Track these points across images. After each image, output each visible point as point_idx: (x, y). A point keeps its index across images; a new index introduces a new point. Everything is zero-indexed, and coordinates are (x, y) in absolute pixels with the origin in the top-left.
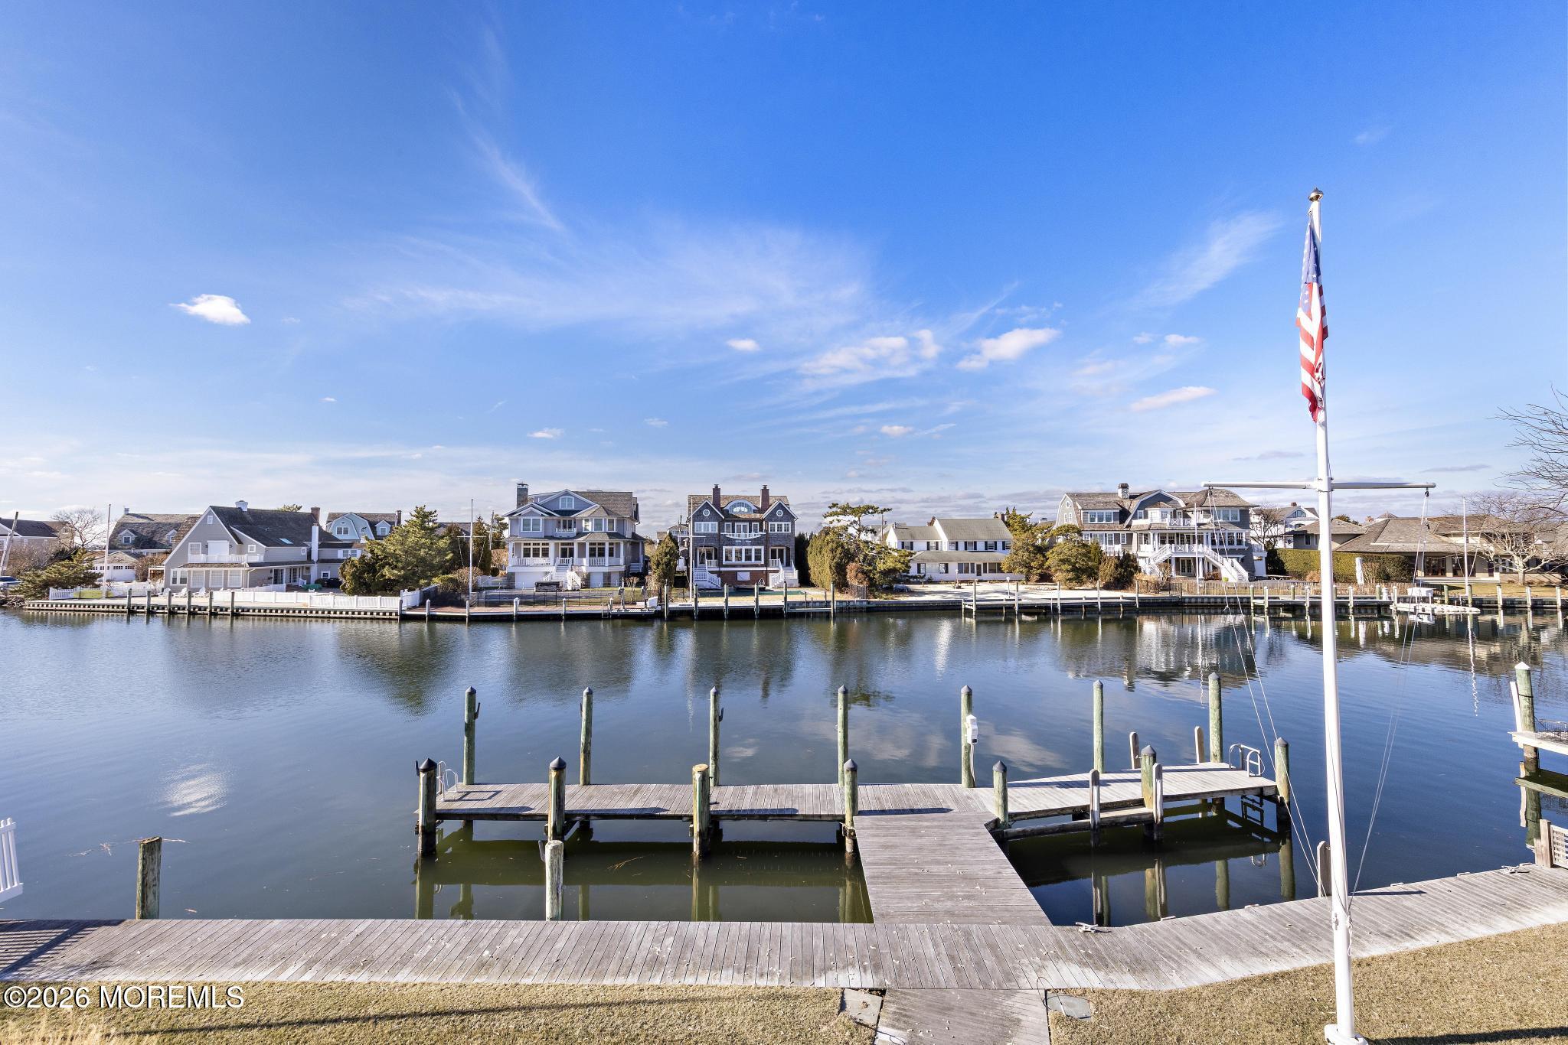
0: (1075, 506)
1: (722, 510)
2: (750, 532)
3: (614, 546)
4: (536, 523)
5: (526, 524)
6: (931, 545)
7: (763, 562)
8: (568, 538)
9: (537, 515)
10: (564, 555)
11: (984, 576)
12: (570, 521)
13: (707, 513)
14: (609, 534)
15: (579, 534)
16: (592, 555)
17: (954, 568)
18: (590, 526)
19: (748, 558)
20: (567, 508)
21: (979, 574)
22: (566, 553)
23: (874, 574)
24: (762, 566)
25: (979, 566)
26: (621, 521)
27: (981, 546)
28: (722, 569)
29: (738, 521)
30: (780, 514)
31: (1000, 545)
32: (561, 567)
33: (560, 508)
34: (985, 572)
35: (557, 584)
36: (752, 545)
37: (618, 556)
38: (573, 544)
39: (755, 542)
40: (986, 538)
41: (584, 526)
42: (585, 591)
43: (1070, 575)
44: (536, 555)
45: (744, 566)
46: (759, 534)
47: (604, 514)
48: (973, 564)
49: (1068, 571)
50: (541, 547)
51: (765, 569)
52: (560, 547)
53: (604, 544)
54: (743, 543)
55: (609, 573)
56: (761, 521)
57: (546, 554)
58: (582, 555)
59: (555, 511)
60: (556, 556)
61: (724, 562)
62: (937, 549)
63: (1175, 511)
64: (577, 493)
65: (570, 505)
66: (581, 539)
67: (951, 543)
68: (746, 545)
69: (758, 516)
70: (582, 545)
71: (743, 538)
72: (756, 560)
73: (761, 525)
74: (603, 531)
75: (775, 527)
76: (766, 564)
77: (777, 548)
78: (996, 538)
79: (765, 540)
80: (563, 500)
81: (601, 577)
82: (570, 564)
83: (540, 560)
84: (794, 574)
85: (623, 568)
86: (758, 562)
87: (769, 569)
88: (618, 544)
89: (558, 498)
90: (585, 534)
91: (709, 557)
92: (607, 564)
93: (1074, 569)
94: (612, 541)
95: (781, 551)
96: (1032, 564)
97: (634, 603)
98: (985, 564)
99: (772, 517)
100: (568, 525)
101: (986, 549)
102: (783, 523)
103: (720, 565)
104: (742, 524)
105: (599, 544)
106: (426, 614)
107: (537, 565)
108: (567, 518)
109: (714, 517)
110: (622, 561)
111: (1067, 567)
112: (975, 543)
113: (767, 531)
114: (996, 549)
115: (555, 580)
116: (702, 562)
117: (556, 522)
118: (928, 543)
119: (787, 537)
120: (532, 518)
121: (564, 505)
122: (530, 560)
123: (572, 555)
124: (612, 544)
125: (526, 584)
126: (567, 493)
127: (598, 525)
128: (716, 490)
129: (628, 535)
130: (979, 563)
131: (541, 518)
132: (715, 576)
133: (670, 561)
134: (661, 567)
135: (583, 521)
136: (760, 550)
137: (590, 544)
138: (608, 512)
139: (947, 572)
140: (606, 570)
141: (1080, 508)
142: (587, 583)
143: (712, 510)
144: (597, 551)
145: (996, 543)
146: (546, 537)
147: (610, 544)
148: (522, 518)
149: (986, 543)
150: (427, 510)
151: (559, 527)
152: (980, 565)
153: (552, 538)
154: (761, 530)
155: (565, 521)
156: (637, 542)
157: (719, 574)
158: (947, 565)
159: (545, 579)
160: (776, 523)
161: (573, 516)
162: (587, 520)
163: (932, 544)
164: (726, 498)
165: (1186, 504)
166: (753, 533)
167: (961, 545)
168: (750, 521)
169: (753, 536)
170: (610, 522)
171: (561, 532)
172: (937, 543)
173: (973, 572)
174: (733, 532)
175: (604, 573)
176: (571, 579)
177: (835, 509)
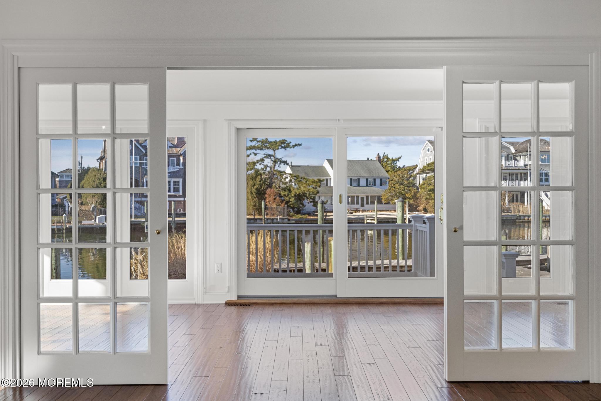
2: (168, 165)
7: (181, 193)
11: (366, 207)
21: (362, 205)
23: (290, 198)
24: (180, 196)
25: (362, 199)
27: (363, 182)
31: (378, 182)
34: (367, 203)
36: (171, 177)
39: (174, 174)
40: (367, 175)
46: (177, 168)
48: (357, 197)
51: (182, 199)
62: (327, 185)
63: (508, 155)
72: (174, 191)
73: (178, 160)
76: (184, 195)
78: (375, 176)
86: (176, 193)
96: (407, 195)
98: (367, 197)
101: (367, 184)
112: (359, 179)
113: (184, 165)
114: (375, 185)
130: (362, 196)
136: (179, 182)
145: (375, 180)
149: (367, 179)
152: (364, 198)
154: (178, 164)
163: (323, 180)
165: (516, 151)
166: (171, 167)
167: (348, 182)
172: (327, 180)
173: (357, 203)
177: (254, 144)
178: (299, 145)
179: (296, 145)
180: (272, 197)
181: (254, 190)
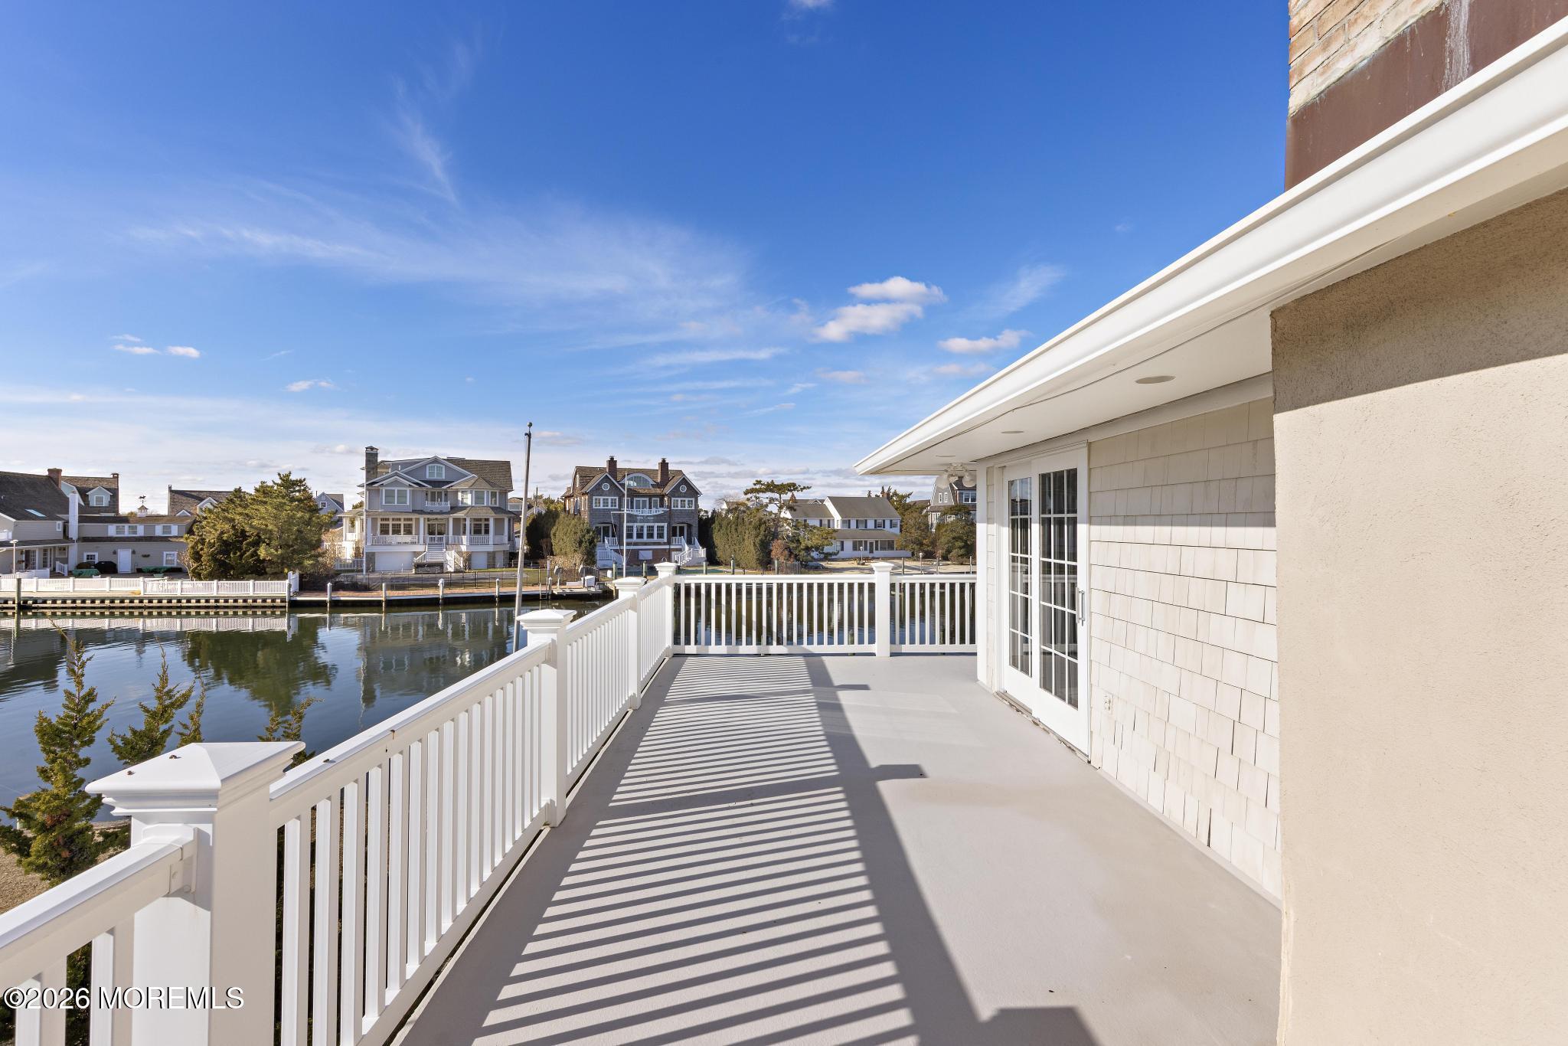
1: (621, 484)
2: (650, 507)
3: (498, 523)
4: (402, 495)
5: (390, 495)
6: (823, 523)
7: (665, 540)
8: (441, 513)
9: (404, 485)
10: (435, 533)
11: (876, 553)
12: (442, 493)
13: (606, 487)
14: (492, 508)
15: (454, 509)
16: (475, 531)
17: (848, 545)
18: (468, 499)
19: (650, 536)
20: (435, 477)
21: (871, 551)
22: (438, 530)
23: (799, 551)
24: (665, 544)
25: (871, 544)
26: (501, 494)
27: (871, 524)
29: (636, 496)
30: (683, 489)
31: (888, 523)
32: (434, 546)
33: (428, 477)
34: (877, 549)
35: (437, 565)
36: (655, 522)
38: (447, 520)
39: (658, 518)
40: (875, 516)
41: (460, 498)
42: (468, 573)
43: (962, 551)
44: (396, 532)
45: (646, 544)
46: (661, 511)
47: (482, 485)
48: (866, 542)
49: (960, 548)
50: (402, 522)
51: (667, 547)
52: (429, 523)
53: (486, 520)
54: (645, 519)
55: (494, 553)
56: (662, 497)
57: (409, 531)
58: (460, 532)
59: (422, 481)
60: (424, 533)
62: (829, 526)
64: (449, 460)
65: (439, 474)
66: (457, 515)
67: (843, 522)
68: (648, 521)
69: (658, 491)
70: (460, 521)
71: (645, 515)
72: (658, 537)
73: (662, 501)
74: (485, 504)
75: (679, 504)
76: (669, 543)
77: (678, 525)
78: (885, 516)
79: (669, 516)
80: (433, 468)
81: (484, 557)
82: (446, 542)
83: (402, 538)
84: (702, 552)
86: (660, 540)
87: (672, 547)
88: (502, 520)
89: (425, 465)
90: (464, 508)
91: (607, 535)
92: (491, 542)
94: (495, 516)
95: (682, 529)
98: (877, 542)
99: (675, 492)
100: (440, 497)
101: (875, 527)
102: (686, 500)
103: (619, 543)
104: (641, 499)
105: (480, 520)
107: (403, 544)
108: (437, 490)
109: (614, 490)
111: (960, 544)
112: (866, 521)
113: (669, 507)
114: (884, 527)
115: (432, 560)
116: (604, 540)
117: (424, 495)
118: (821, 521)
119: (689, 513)
120: (396, 489)
121: (431, 474)
122: (390, 538)
123: (444, 532)
124: (496, 520)
126: (436, 460)
127: (478, 498)
128: (612, 462)
130: (871, 540)
131: (408, 489)
132: (618, 555)
133: (593, 538)
134: (584, 545)
135: (460, 494)
136: (663, 527)
137: (472, 519)
138: (492, 483)
139: (842, 549)
140: (491, 549)
142: (470, 562)
143: (612, 484)
144: (481, 528)
145: (884, 521)
146: (414, 511)
147: (494, 520)
148: (381, 489)
149: (875, 521)
150: (293, 477)
151: (427, 500)
152: (873, 543)
153: (422, 512)
154: (662, 505)
157: (622, 552)
158: (842, 543)
159: (420, 560)
160: (679, 499)
161: (445, 487)
162: (464, 493)
163: (825, 522)
164: (622, 470)
166: (654, 509)
167: (853, 524)
168: (650, 496)
169: (654, 512)
170: (494, 495)
171: (432, 506)
172: (829, 521)
173: (865, 549)
174: (633, 507)
175: (488, 553)
176: (450, 559)
177: (758, 487)
178: (808, 488)
179: (804, 488)
180: (780, 551)
181: (758, 540)
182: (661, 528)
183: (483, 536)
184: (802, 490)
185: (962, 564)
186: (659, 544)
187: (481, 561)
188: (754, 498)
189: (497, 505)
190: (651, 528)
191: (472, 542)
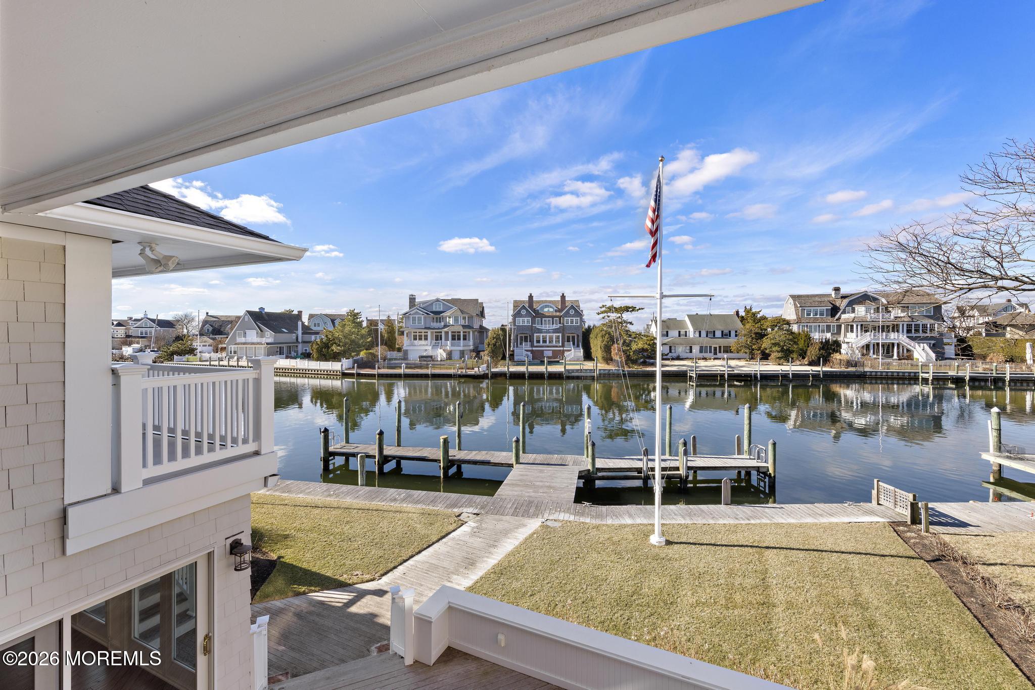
0: (795, 304)
1: (534, 311)
2: (553, 324)
3: (467, 334)
4: (419, 319)
5: (414, 319)
6: (681, 333)
7: (561, 345)
8: (439, 329)
9: (420, 314)
10: (437, 339)
11: (719, 355)
12: (440, 318)
13: (524, 312)
14: (463, 326)
15: (445, 326)
16: (453, 339)
17: (696, 349)
18: (451, 321)
19: (551, 342)
20: (438, 310)
21: (715, 353)
22: (438, 338)
23: (630, 352)
24: (560, 347)
25: (715, 349)
26: (471, 318)
27: (718, 334)
28: (534, 349)
29: (544, 317)
30: (572, 312)
31: (733, 334)
32: (435, 346)
33: (434, 310)
34: (720, 352)
35: (431, 357)
36: (553, 333)
37: (469, 340)
38: (441, 332)
39: (555, 331)
40: (722, 328)
41: (448, 321)
42: (448, 361)
43: (780, 355)
44: (421, 339)
45: (548, 347)
46: (559, 325)
47: (459, 313)
48: (711, 347)
49: (778, 352)
50: (423, 334)
51: (562, 349)
52: (434, 334)
53: (460, 332)
54: (548, 332)
55: (463, 351)
56: (560, 317)
57: (426, 339)
58: (447, 339)
59: (431, 312)
60: (432, 339)
61: (535, 344)
62: (686, 336)
63: (878, 307)
64: (444, 300)
65: (440, 308)
66: (446, 329)
67: (696, 332)
69: (558, 314)
70: (447, 333)
71: (547, 328)
72: (556, 342)
73: (560, 320)
74: (459, 324)
75: (568, 321)
76: (563, 346)
77: (571, 335)
78: (730, 328)
79: (562, 330)
80: (436, 305)
81: (459, 353)
82: (440, 344)
83: (423, 342)
84: (581, 352)
85: (472, 348)
86: (557, 344)
87: (565, 349)
88: (469, 332)
89: (432, 303)
90: (449, 326)
91: (526, 341)
92: (462, 345)
93: (782, 351)
94: (465, 330)
95: (573, 337)
97: (473, 369)
98: (720, 347)
99: (567, 314)
100: (439, 320)
101: (722, 336)
102: (574, 318)
103: (532, 346)
104: (547, 319)
105: (458, 332)
106: (355, 372)
107: (420, 345)
108: (438, 316)
109: (528, 314)
110: (471, 343)
111: (777, 348)
112: (714, 332)
113: (563, 324)
114: (730, 336)
115: (430, 354)
116: (521, 344)
117: (431, 319)
118: (679, 332)
119: (577, 328)
120: (417, 316)
121: (436, 308)
122: (417, 342)
123: (441, 339)
124: (466, 332)
125: (413, 357)
126: (438, 300)
127: (456, 320)
128: (531, 297)
129: (476, 326)
130: (715, 346)
131: (422, 316)
132: (529, 353)
135: (448, 318)
137: (452, 332)
138: (462, 312)
139: (691, 352)
140: (461, 348)
141: (799, 306)
142: (450, 355)
143: (527, 310)
144: (455, 337)
145: (730, 332)
146: (426, 328)
147: (463, 332)
148: (411, 316)
149: (722, 332)
150: (355, 311)
151: (433, 322)
153: (429, 328)
154: (560, 323)
155: (437, 318)
156: (482, 330)
157: (532, 351)
158: (691, 347)
159: (425, 354)
160: (570, 319)
161: (441, 315)
162: (450, 317)
163: (683, 332)
164: (538, 302)
165: (889, 302)
166: (554, 325)
167: (704, 334)
168: (553, 317)
169: (555, 327)
170: (464, 318)
171: (435, 325)
172: (686, 332)
173: (710, 352)
174: (542, 324)
175: (460, 351)
176: (440, 354)
177: (604, 309)
178: (643, 309)
179: (640, 309)
180: (616, 352)
182: (558, 337)
183: (456, 341)
184: (638, 310)
185: (779, 364)
186: (557, 347)
187: (456, 356)
188: (606, 317)
189: (467, 324)
190: (551, 338)
191: (452, 345)
